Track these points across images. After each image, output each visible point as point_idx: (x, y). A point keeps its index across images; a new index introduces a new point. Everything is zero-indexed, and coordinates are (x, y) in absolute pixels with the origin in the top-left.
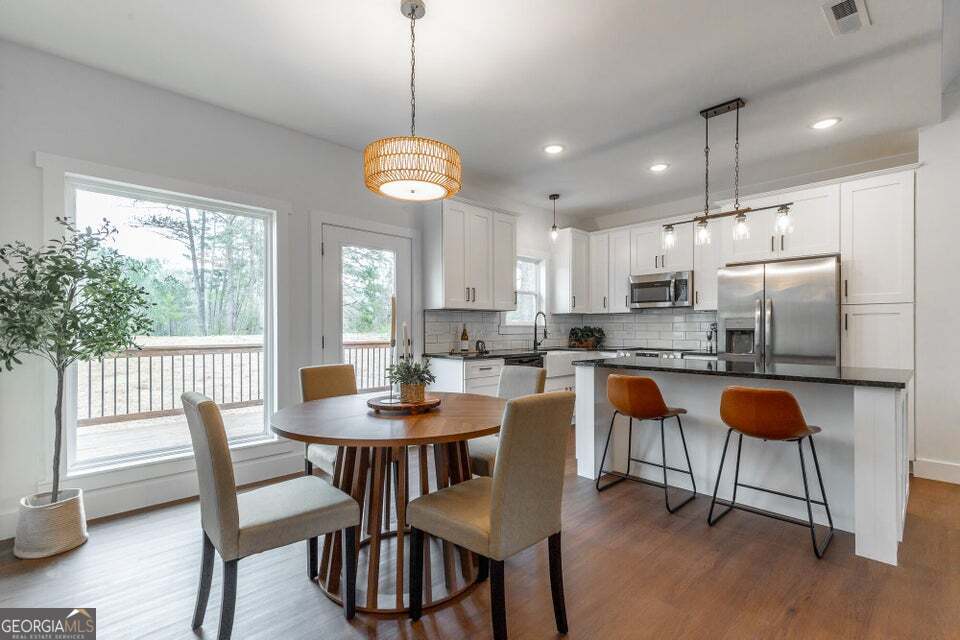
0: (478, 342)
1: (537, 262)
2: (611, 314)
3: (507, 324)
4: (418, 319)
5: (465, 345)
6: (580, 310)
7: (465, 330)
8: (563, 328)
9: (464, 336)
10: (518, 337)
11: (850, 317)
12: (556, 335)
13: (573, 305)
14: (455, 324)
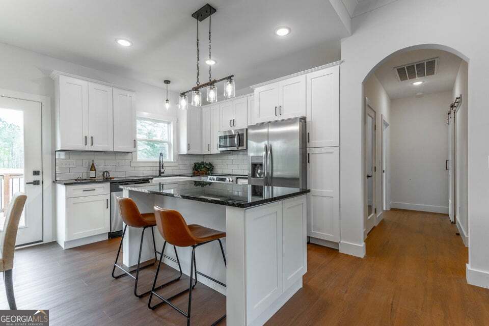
0: (104, 173)
1: (169, 123)
2: (212, 154)
3: (138, 160)
5: (92, 174)
6: (194, 151)
7: (93, 164)
8: (188, 162)
9: (93, 168)
10: (149, 168)
11: (310, 155)
12: (181, 167)
13: (189, 149)
14: (87, 162)
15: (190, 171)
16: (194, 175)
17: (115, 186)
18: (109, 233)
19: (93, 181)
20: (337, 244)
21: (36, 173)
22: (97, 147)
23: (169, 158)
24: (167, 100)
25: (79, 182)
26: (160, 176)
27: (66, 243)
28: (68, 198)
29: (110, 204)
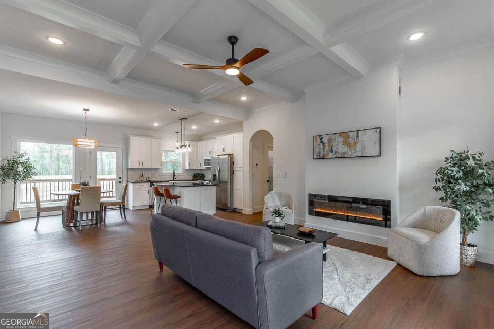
0: (147, 178)
3: (163, 173)
4: (125, 172)
5: (142, 179)
6: (192, 167)
7: (142, 174)
8: (190, 173)
9: (142, 176)
10: (168, 176)
11: (234, 171)
12: (186, 176)
13: (189, 166)
14: (140, 173)
15: (191, 178)
16: (193, 180)
17: (152, 184)
18: (149, 205)
19: (142, 182)
20: (242, 210)
21: (120, 178)
22: (144, 167)
23: (179, 171)
24: (177, 142)
25: (136, 182)
26: (174, 180)
27: (133, 207)
28: (134, 188)
29: (149, 192)
